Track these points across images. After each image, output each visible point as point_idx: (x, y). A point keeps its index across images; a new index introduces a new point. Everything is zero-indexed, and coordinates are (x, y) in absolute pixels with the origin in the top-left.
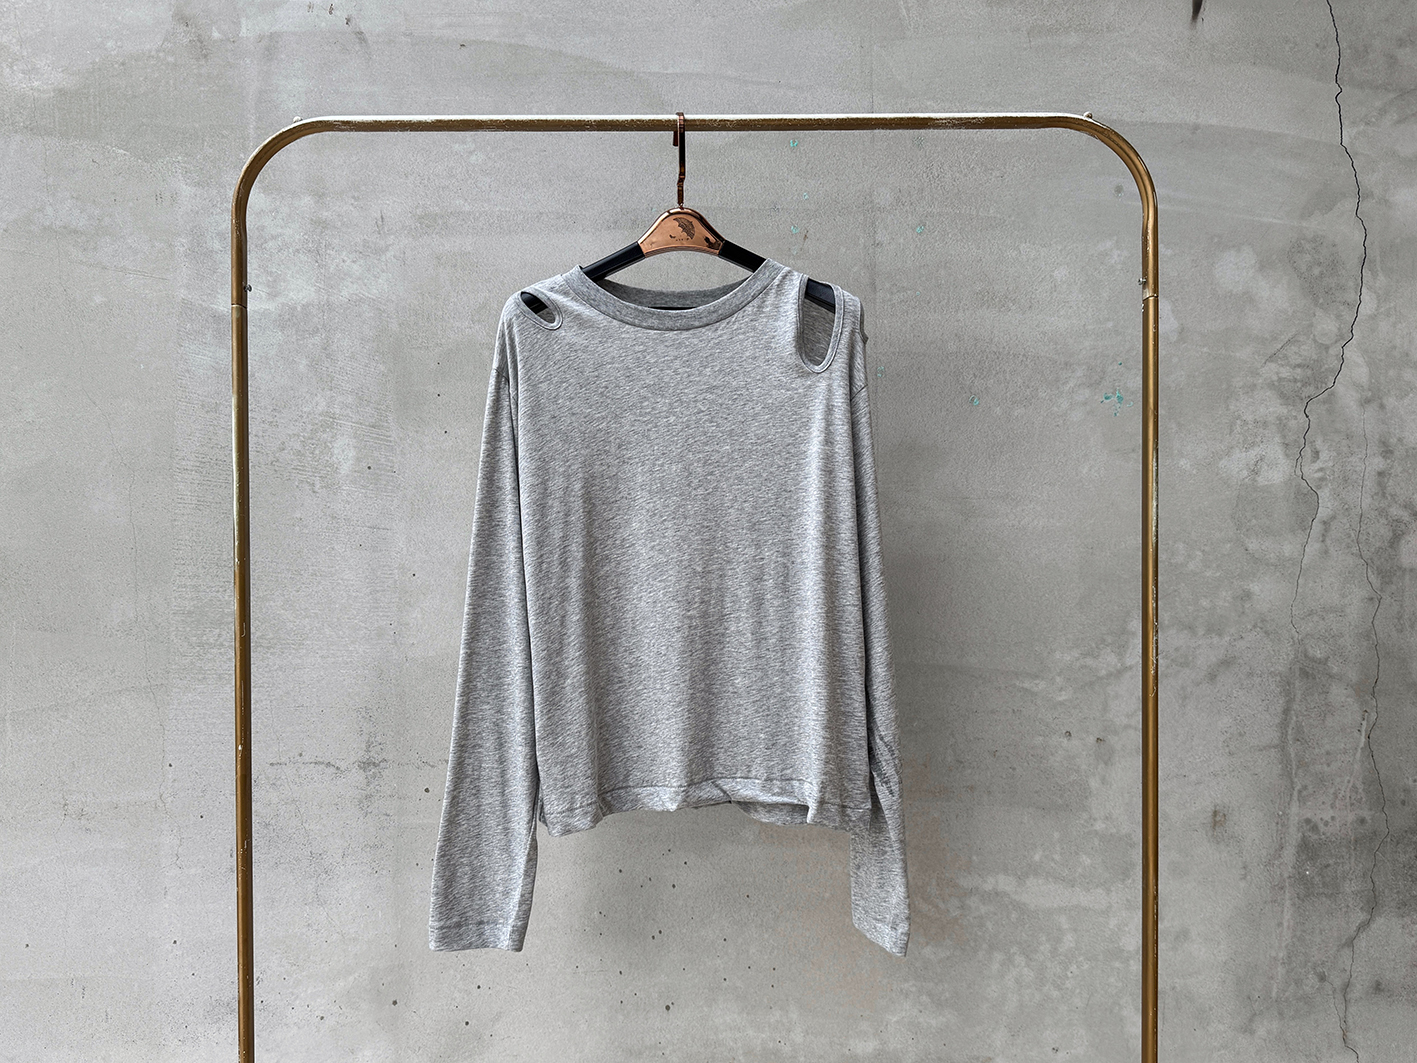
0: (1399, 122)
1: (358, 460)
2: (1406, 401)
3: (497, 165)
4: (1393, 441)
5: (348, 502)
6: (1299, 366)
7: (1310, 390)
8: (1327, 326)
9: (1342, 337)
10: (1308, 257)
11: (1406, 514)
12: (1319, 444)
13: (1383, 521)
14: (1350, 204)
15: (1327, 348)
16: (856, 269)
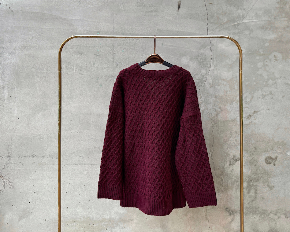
0: (220, 30)
1: (8, 95)
2: (220, 87)
3: (38, 37)
4: (217, 95)
5: (6, 103)
6: (198, 79)
7: (200, 84)
8: (204, 71)
9: (207, 74)
10: (200, 58)
11: (219, 110)
12: (201, 95)
13: (215, 111)
14: (209, 47)
15: (204, 76)
16: (110, 58)
